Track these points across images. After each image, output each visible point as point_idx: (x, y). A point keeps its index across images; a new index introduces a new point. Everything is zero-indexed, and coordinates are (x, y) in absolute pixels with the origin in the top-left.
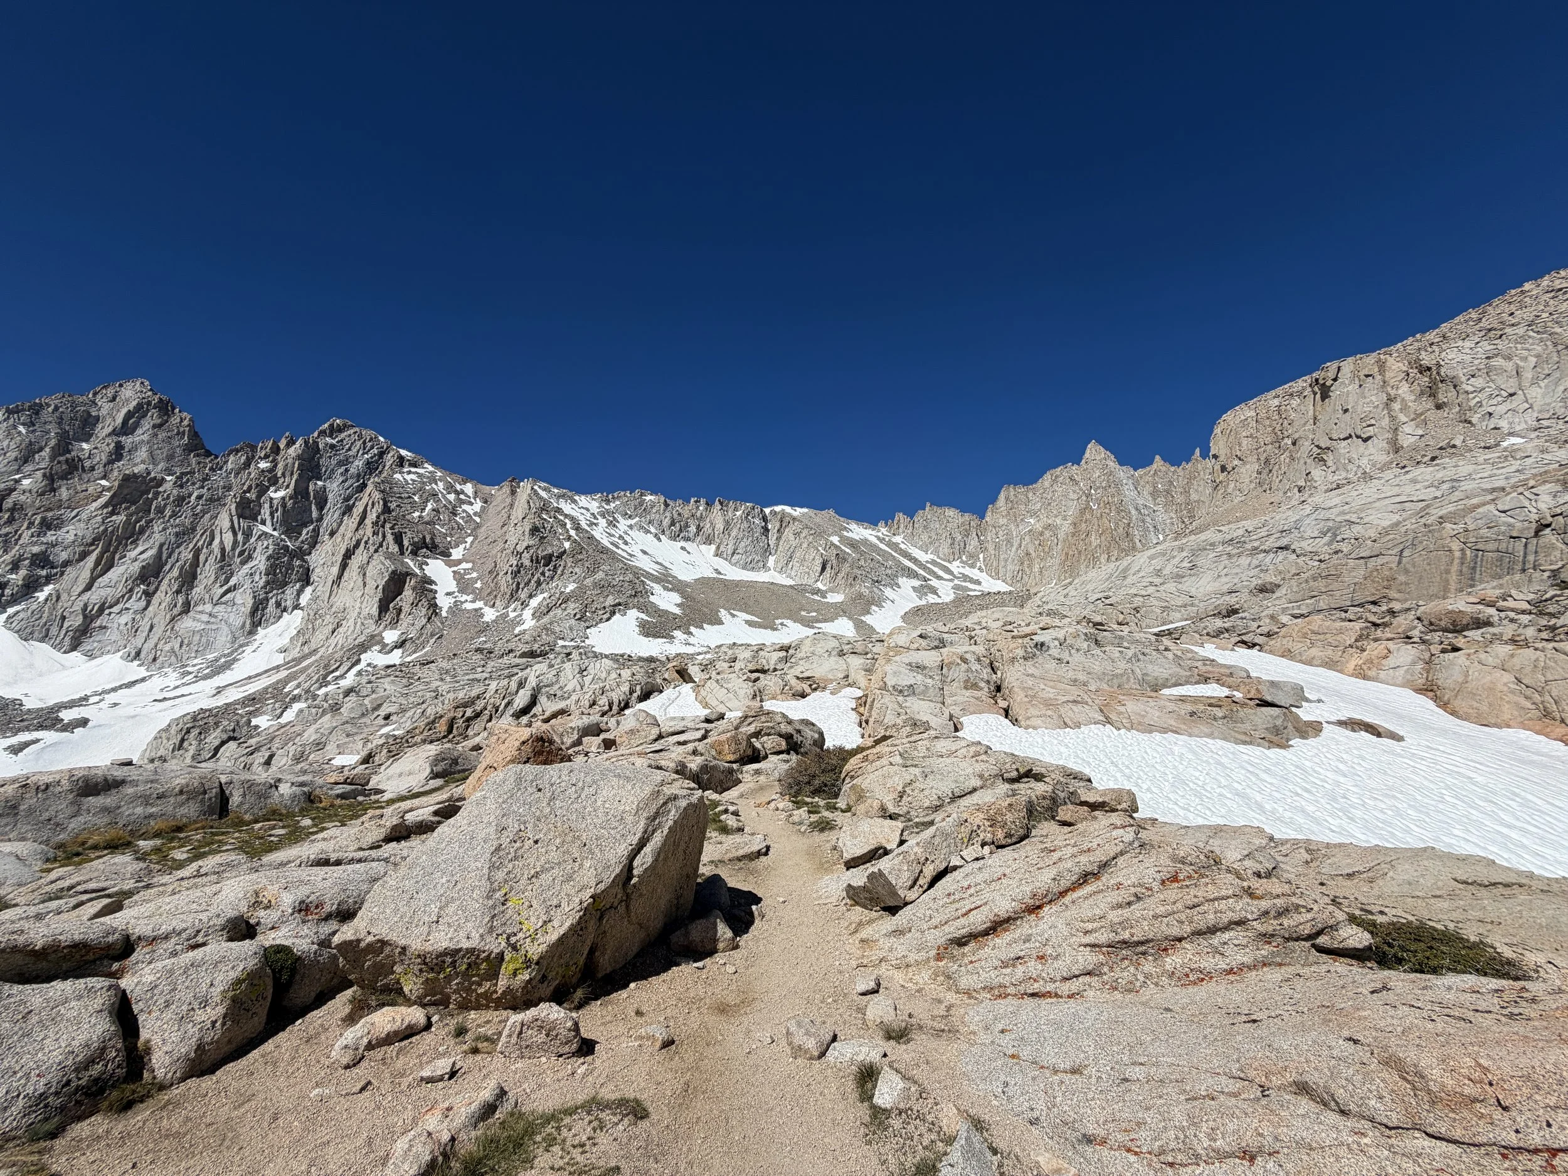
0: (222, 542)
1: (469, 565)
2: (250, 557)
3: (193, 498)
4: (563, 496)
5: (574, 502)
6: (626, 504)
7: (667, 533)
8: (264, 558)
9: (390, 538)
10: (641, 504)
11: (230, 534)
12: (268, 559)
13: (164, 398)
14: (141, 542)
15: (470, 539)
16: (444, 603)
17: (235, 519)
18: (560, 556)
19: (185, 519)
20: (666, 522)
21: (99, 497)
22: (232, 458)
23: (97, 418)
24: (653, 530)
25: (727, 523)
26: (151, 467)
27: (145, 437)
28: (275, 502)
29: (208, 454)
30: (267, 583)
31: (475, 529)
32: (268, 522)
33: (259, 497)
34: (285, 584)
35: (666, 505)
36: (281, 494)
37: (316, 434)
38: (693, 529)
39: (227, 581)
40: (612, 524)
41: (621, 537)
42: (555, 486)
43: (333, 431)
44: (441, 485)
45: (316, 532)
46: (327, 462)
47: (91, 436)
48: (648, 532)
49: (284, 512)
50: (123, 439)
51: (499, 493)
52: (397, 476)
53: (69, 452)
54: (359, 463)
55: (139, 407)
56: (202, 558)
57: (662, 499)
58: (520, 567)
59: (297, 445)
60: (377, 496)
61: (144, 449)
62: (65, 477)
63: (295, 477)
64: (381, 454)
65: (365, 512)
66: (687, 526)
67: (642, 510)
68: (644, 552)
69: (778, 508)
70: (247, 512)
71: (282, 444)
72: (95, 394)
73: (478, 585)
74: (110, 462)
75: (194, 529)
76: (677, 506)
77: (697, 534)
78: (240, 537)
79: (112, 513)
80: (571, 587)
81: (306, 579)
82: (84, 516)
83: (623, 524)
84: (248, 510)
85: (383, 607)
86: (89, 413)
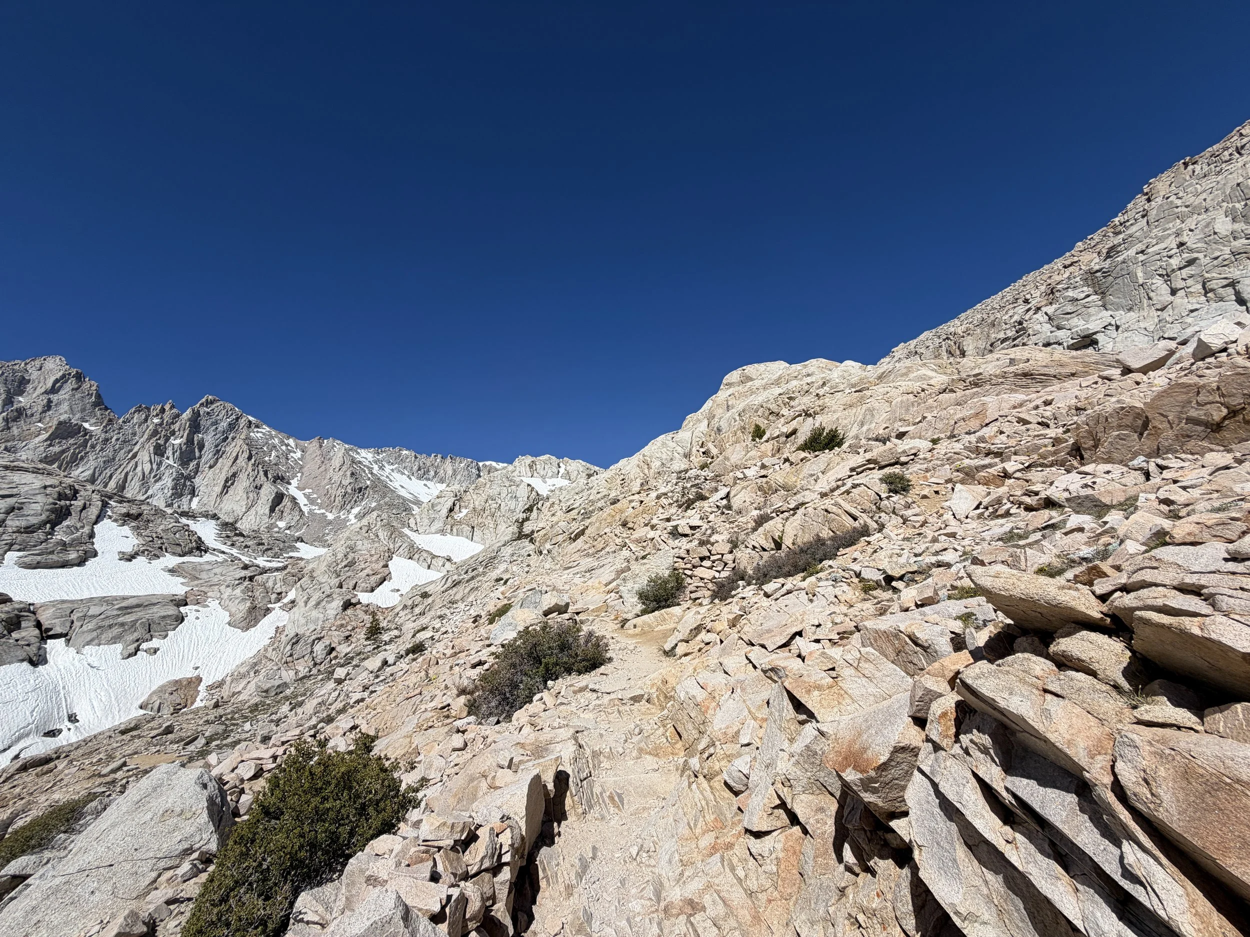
0: (143, 469)
1: (310, 491)
2: (160, 478)
3: (113, 440)
4: (351, 450)
5: (358, 453)
6: (388, 455)
7: (416, 475)
8: (170, 480)
9: (262, 473)
10: (399, 456)
11: (149, 465)
12: (173, 480)
13: (80, 371)
14: (81, 466)
15: (299, 475)
16: (305, 509)
17: (152, 456)
18: (366, 488)
19: (109, 452)
20: (415, 468)
21: (39, 435)
22: (136, 415)
23: (29, 381)
24: (406, 472)
25: (454, 471)
26: (71, 416)
27: (67, 396)
28: (176, 447)
29: (106, 409)
30: (173, 494)
31: (300, 469)
32: (171, 458)
33: (165, 443)
34: (181, 495)
35: (416, 457)
36: (178, 441)
37: (198, 405)
38: (432, 473)
39: (146, 492)
40: (382, 468)
41: (387, 477)
42: (346, 443)
43: (208, 403)
44: (276, 441)
45: (198, 465)
46: (204, 422)
47: (24, 392)
48: (403, 474)
49: (181, 453)
50: (51, 396)
51: (312, 445)
52: (252, 434)
53: (12, 403)
54: (224, 425)
55: (64, 376)
56: (129, 478)
57: (413, 454)
58: (346, 493)
59: (188, 412)
60: (245, 447)
61: (66, 404)
62: (15, 420)
63: (187, 432)
64: (237, 419)
65: (237, 456)
66: (428, 471)
67: (400, 460)
68: (402, 487)
69: (488, 463)
70: (159, 452)
71: (167, 407)
72: (26, 364)
73: (319, 501)
74: (44, 412)
75: (114, 459)
76: (422, 458)
77: (434, 477)
78: (155, 466)
79: (50, 445)
80: (374, 505)
81: (193, 493)
82: (31, 446)
83: (388, 468)
84: (159, 451)
85: (272, 510)
86: (24, 378)
